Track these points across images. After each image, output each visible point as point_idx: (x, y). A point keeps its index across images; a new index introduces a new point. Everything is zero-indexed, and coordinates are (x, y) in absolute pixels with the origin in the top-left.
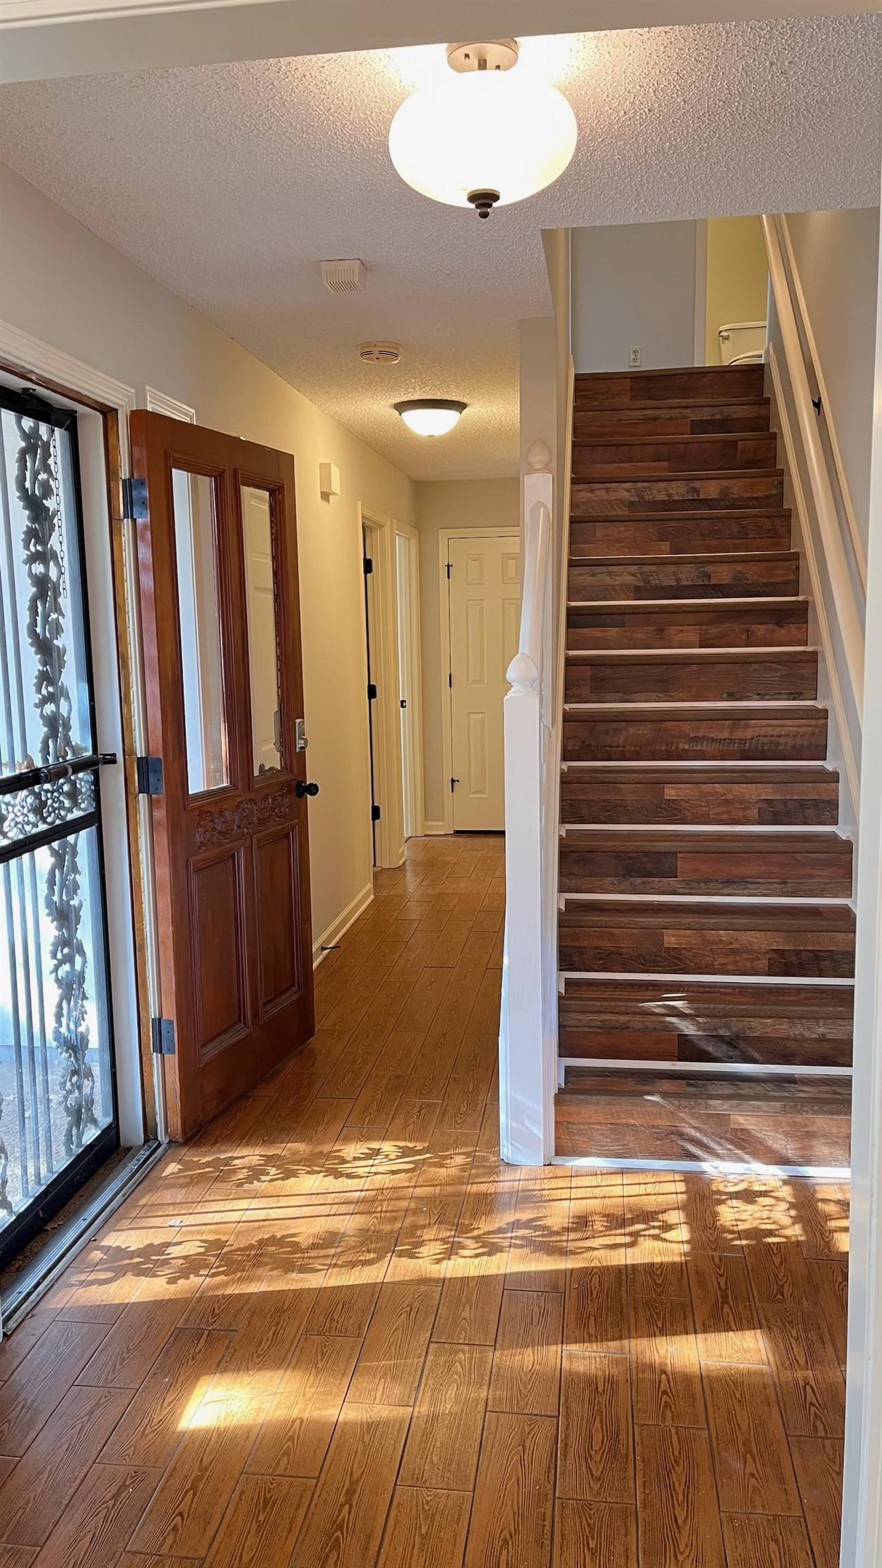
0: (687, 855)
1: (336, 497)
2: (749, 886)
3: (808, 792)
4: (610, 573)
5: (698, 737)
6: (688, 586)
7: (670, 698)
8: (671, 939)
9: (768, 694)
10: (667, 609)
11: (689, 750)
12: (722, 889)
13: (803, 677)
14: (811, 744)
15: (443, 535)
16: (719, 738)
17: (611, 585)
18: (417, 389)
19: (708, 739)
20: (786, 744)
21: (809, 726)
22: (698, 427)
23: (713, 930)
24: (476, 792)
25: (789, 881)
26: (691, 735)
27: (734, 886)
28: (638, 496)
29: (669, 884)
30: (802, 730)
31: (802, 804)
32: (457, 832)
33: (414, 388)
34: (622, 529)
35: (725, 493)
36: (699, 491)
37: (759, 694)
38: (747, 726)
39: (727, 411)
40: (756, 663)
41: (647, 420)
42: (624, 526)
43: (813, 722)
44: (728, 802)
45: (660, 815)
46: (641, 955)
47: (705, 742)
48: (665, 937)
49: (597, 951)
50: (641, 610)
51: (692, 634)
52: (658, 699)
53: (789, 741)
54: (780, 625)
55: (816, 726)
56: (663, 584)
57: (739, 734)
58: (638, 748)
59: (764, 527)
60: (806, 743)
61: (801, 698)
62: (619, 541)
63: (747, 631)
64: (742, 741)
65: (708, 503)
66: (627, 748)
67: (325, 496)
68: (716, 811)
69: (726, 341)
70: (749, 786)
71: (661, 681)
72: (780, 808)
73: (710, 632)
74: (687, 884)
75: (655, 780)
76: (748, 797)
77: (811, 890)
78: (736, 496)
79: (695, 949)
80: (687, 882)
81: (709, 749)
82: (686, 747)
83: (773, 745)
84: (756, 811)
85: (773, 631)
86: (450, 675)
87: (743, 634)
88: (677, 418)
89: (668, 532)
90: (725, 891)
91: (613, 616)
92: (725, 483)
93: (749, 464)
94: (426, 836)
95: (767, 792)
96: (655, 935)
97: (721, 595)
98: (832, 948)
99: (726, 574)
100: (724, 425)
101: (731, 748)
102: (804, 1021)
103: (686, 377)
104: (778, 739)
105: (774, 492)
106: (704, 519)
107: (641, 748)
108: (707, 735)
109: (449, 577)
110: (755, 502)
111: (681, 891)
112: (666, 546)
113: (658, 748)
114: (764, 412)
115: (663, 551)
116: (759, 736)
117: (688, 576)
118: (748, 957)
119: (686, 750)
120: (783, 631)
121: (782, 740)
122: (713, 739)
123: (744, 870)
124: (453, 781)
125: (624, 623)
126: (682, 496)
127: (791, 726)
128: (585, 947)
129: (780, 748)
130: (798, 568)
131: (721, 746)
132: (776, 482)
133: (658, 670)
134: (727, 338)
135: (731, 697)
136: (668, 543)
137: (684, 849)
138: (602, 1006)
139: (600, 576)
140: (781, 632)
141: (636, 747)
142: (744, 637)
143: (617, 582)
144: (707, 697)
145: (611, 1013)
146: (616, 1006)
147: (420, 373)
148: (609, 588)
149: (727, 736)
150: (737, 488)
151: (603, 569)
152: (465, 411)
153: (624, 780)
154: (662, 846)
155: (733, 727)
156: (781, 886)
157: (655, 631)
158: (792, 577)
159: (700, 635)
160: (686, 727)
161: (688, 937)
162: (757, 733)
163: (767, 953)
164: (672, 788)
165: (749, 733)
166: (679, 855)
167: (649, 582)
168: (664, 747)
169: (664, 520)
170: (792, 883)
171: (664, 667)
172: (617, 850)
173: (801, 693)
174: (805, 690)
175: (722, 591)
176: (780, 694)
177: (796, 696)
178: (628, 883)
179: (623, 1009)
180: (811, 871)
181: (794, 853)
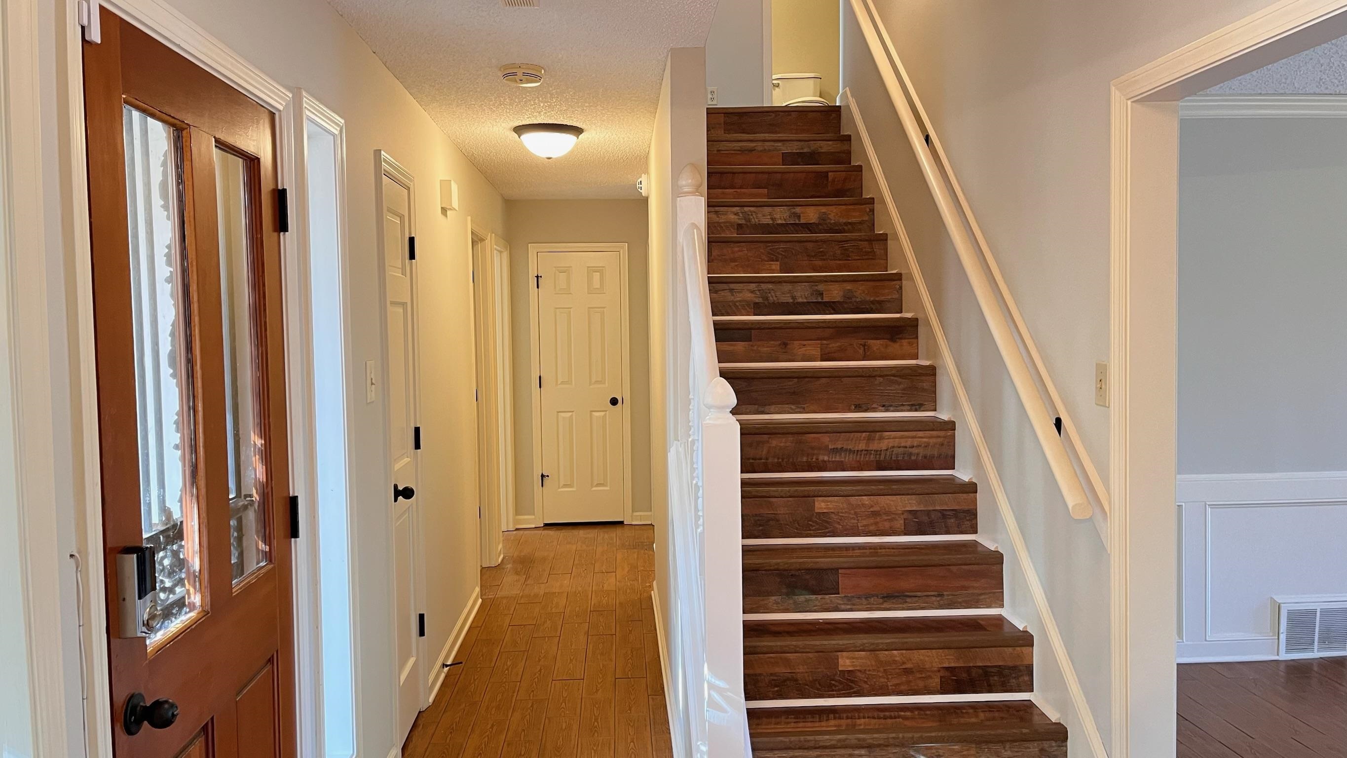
0: (848, 571)
1: (454, 212)
2: (908, 600)
3: (947, 503)
4: (731, 290)
5: (837, 449)
6: (803, 303)
7: (802, 410)
8: (845, 662)
9: (891, 406)
10: (791, 325)
11: (829, 461)
12: (882, 604)
13: (924, 390)
14: (940, 455)
15: (532, 249)
16: (856, 449)
17: (733, 301)
18: (542, 113)
19: (846, 450)
20: (918, 454)
21: (939, 437)
22: (790, 158)
23: (886, 650)
24: (565, 486)
25: (945, 593)
26: (830, 447)
27: (894, 601)
28: (745, 219)
29: (831, 601)
30: (932, 441)
31: (943, 514)
32: (546, 525)
33: (539, 113)
34: (736, 249)
35: (823, 218)
36: (800, 216)
37: (884, 406)
38: (881, 438)
39: (814, 146)
40: (880, 376)
41: (742, 151)
42: (738, 247)
43: (942, 433)
44: (875, 514)
45: (811, 528)
46: (816, 680)
47: (843, 454)
48: (840, 660)
49: (772, 678)
50: (767, 326)
51: (813, 348)
52: (791, 411)
53: (921, 451)
54: (893, 339)
55: (945, 437)
56: (780, 301)
57: (874, 446)
58: (780, 460)
59: (864, 250)
60: (936, 453)
61: (922, 409)
62: (733, 260)
63: (864, 346)
64: (878, 452)
65: (808, 227)
66: (770, 460)
67: (444, 211)
68: (865, 522)
69: (777, 89)
70: (894, 498)
71: (794, 393)
72: (925, 519)
73: (831, 346)
74: (849, 600)
75: (806, 493)
76: (893, 509)
77: (966, 602)
78: (832, 222)
79: (869, 670)
80: (849, 599)
81: (847, 460)
82: (826, 458)
83: (906, 455)
84: (902, 522)
85: (887, 346)
86: (540, 377)
87: (860, 348)
88: (769, 150)
89: (778, 253)
90: (885, 605)
91: (740, 331)
92: (823, 209)
93: (839, 193)
94: (517, 529)
95: (910, 503)
96: (829, 657)
97: (832, 311)
98: (1001, 664)
99: (836, 292)
100: (811, 158)
101: (867, 459)
102: (991, 746)
103: (773, 115)
104: (910, 450)
105: (866, 218)
106: (810, 241)
107: (783, 459)
108: (845, 447)
109: (538, 287)
110: (850, 227)
111: (843, 607)
112: (776, 265)
113: (799, 460)
114: (845, 147)
115: (774, 270)
116: (893, 447)
117: (802, 294)
118: (920, 676)
119: (825, 462)
120: (896, 346)
121: (914, 451)
122: (850, 450)
123: (904, 584)
124: (543, 476)
125: (751, 338)
126: (785, 220)
127: (923, 437)
128: (760, 675)
129: (913, 458)
130: (901, 288)
131: (858, 457)
132: (868, 210)
133: (791, 383)
134: (778, 86)
135: (859, 408)
136: (778, 263)
137: (846, 565)
138: (791, 742)
139: (722, 293)
140: (895, 347)
141: (778, 458)
142: (861, 351)
143: (738, 299)
144: (837, 409)
145: (800, 748)
146: (805, 741)
147: (552, 98)
148: (731, 304)
149: (864, 448)
150: (834, 214)
151: (725, 286)
152: (581, 136)
153: (776, 494)
154: (824, 562)
155: (870, 439)
156: (938, 599)
157: (780, 345)
158: (896, 296)
159: (821, 349)
160: (826, 439)
161: (861, 658)
162: (891, 445)
163: (939, 671)
164: (823, 501)
165: (884, 445)
166: (840, 571)
167: (767, 299)
168: (805, 459)
169: (775, 242)
170: (948, 595)
171: (796, 380)
172: (781, 568)
173: (921, 405)
174: (925, 401)
175: (833, 307)
176: (903, 405)
177: (917, 407)
178: (791, 602)
179: (812, 744)
180: (966, 583)
181: (949, 565)
